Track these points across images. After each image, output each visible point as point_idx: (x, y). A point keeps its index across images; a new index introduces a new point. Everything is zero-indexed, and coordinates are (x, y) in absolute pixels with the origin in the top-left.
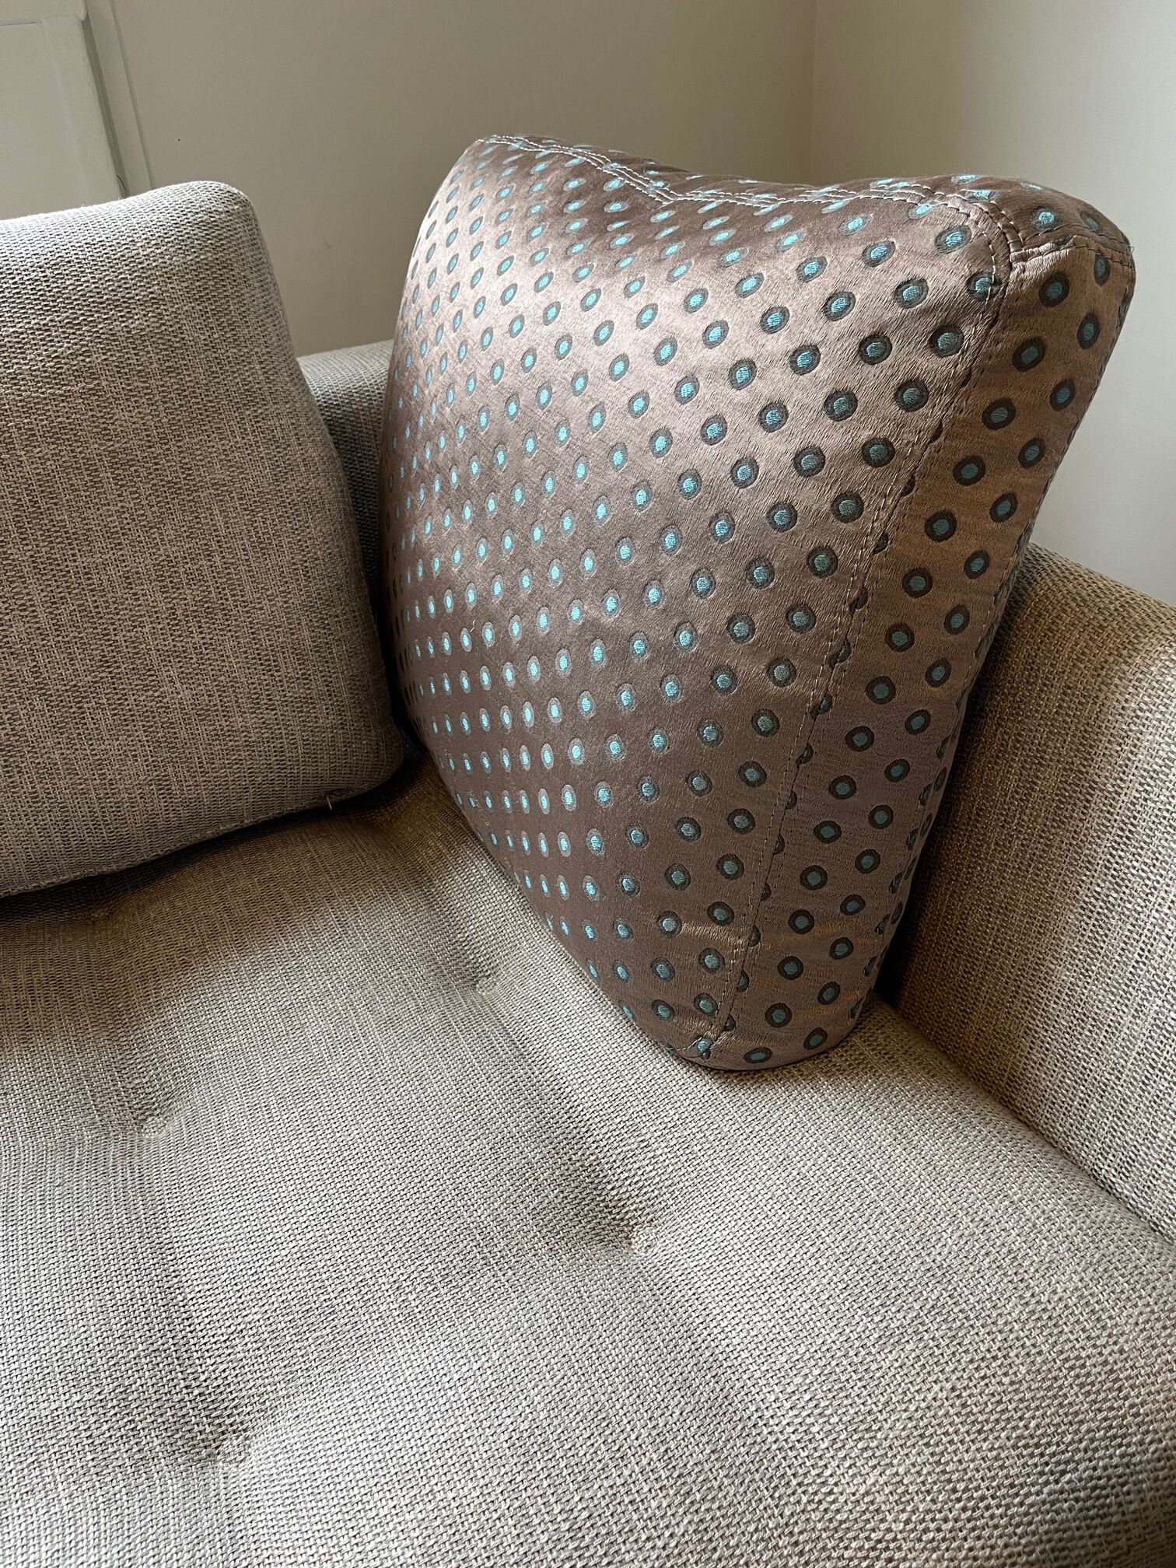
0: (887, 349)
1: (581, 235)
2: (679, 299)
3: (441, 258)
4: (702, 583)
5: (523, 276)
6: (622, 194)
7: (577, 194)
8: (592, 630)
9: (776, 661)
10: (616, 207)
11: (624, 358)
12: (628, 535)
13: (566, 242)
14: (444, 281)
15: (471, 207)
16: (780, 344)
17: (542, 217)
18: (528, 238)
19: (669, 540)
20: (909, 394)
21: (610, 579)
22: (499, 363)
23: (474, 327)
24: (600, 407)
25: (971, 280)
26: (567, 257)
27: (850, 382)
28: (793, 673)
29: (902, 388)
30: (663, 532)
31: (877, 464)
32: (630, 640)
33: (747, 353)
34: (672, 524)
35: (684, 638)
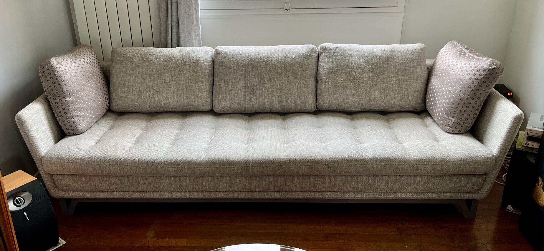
0: (479, 71)
1: (458, 56)
2: (464, 64)
3: (443, 54)
4: (459, 87)
5: (451, 58)
6: (464, 52)
7: (459, 51)
8: (448, 90)
9: (464, 94)
10: (463, 53)
11: (458, 68)
12: (454, 82)
13: (456, 56)
14: (443, 56)
15: (448, 49)
16: (471, 69)
17: (455, 53)
18: (453, 54)
19: (457, 83)
20: (480, 75)
21: (451, 86)
22: (446, 66)
23: (445, 62)
24: (454, 71)
25: (487, 67)
26: (456, 57)
27: (475, 73)
28: (465, 96)
29: (480, 74)
30: (457, 82)
31: (476, 80)
32: (451, 91)
33: (468, 69)
34: (458, 82)
35: (456, 91)
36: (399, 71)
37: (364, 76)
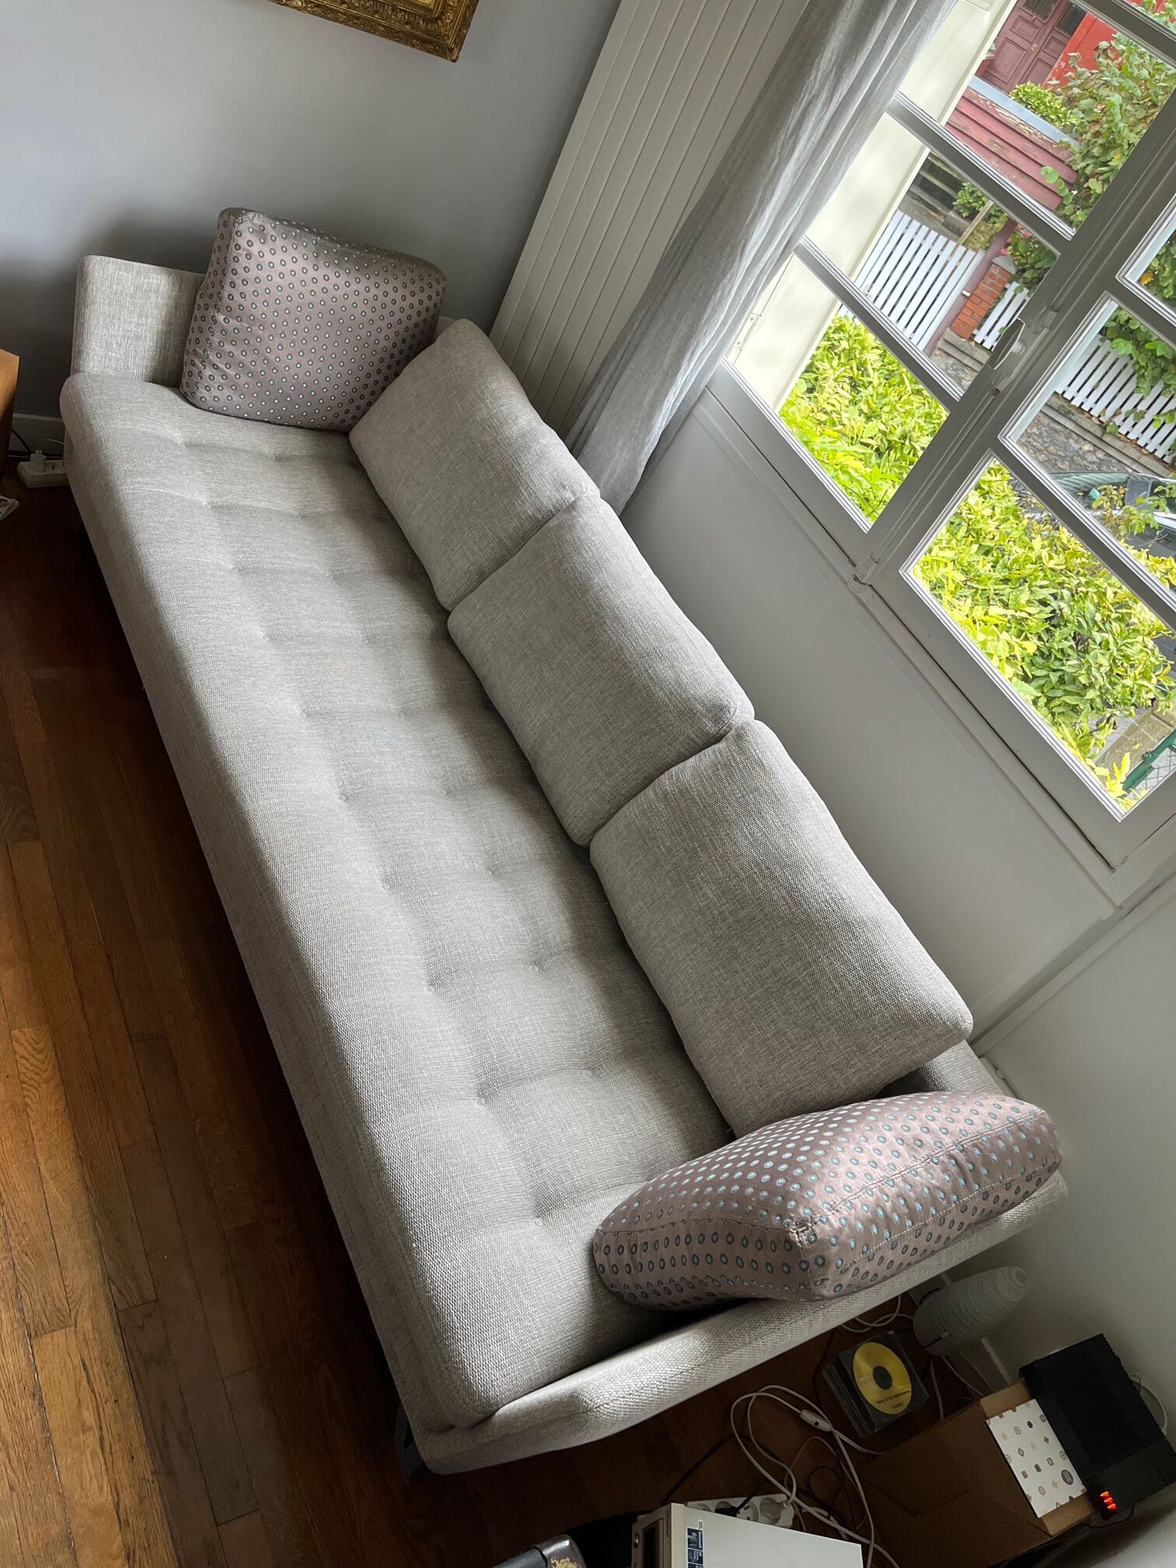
36: (794, 987)
37: (709, 892)
